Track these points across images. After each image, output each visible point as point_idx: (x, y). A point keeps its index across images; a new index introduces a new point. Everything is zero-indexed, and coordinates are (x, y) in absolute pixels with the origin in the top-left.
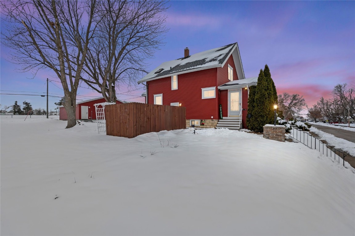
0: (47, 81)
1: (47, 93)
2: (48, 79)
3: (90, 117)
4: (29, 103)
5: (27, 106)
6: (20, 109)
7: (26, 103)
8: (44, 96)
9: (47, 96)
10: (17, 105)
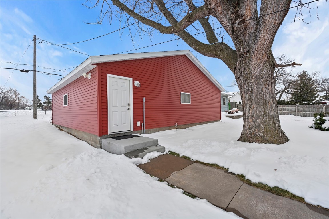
0: (35, 40)
1: (35, 65)
2: (35, 36)
3: (138, 124)
4: (49, 97)
5: (47, 100)
6: (41, 104)
7: (47, 97)
8: (27, 71)
9: (35, 71)
10: (38, 99)
